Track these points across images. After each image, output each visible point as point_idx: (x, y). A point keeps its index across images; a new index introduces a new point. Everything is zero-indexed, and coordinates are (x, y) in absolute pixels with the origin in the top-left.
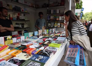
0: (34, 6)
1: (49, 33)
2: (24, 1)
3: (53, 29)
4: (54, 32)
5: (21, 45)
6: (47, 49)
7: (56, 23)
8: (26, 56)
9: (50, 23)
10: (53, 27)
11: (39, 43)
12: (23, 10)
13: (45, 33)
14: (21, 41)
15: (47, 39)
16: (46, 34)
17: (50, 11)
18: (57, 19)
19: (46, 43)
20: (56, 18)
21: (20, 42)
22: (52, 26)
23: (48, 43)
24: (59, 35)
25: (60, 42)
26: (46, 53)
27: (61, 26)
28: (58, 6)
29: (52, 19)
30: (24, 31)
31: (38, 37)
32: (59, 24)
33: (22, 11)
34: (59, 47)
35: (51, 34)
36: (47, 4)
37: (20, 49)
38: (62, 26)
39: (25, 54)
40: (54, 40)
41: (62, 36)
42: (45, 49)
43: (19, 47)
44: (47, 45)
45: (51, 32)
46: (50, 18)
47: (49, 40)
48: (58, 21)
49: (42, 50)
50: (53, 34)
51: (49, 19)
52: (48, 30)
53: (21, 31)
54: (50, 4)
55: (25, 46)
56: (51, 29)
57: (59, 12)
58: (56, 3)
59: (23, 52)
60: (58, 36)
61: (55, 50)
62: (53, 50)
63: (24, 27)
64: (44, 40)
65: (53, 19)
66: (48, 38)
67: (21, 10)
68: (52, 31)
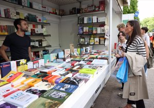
0: (58, 12)
1: (81, 54)
2: (41, 5)
3: (88, 48)
4: (89, 52)
5: (40, 72)
6: (76, 77)
7: (93, 38)
8: (48, 86)
9: (83, 38)
10: (88, 45)
11: (66, 69)
12: (40, 20)
13: (75, 53)
14: (40, 66)
15: (78, 63)
16: (76, 55)
17: (83, 19)
18: (94, 32)
19: (75, 68)
20: (92, 30)
21: (38, 67)
22: (86, 43)
23: (78, 68)
24: (97, 57)
25: (96, 67)
26: (74, 81)
27: (100, 43)
28: (94, 11)
29: (86, 32)
30: (43, 51)
31: (64, 59)
32: (97, 39)
33: (38, 21)
34: (93, 74)
35: (85, 54)
36: (78, 9)
37: (39, 77)
38: (102, 42)
39: (47, 83)
40: (88, 64)
41: (100, 59)
42: (74, 76)
43: (37, 75)
44: (77, 71)
45: (84, 52)
46: (83, 30)
47: (80, 65)
48: (96, 35)
49: (69, 78)
50: (87, 56)
51: (81, 32)
52: (79, 49)
53: (38, 52)
54: (83, 9)
55: (46, 73)
56: (84, 48)
57: (97, 21)
58: (92, 6)
59: (43, 81)
60: (93, 58)
61: (87, 78)
62: (85, 77)
63: (43, 45)
64: (73, 65)
65: (88, 31)
66: (79, 61)
67: (38, 19)
68: (86, 51)
